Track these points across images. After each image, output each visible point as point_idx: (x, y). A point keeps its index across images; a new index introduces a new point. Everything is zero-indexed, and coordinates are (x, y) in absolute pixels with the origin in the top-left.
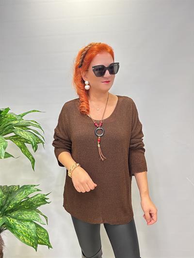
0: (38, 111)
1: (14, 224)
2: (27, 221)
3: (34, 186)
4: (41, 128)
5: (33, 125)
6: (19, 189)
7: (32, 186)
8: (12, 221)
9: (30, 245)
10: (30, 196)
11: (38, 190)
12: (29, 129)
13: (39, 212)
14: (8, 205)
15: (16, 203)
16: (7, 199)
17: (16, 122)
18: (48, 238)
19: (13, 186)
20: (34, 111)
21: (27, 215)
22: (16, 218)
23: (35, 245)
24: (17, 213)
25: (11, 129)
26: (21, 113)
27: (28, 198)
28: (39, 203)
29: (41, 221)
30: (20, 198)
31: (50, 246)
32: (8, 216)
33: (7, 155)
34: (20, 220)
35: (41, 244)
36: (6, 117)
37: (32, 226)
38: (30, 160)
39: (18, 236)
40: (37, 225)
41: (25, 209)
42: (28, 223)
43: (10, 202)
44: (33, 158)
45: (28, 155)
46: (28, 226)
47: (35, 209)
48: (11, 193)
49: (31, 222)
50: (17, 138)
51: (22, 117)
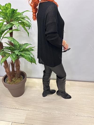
0: (29, 11)
1: (24, 55)
2: (28, 54)
4: (30, 20)
5: (26, 18)
6: (23, 45)
8: (23, 54)
12: (25, 20)
15: (23, 49)
17: (19, 16)
18: (35, 61)
19: (21, 44)
20: (27, 11)
21: (27, 53)
22: (24, 53)
23: (31, 62)
25: (18, 19)
26: (22, 12)
31: (36, 64)
34: (25, 54)
35: (33, 62)
36: (16, 13)
39: (26, 58)
41: (27, 51)
42: (29, 55)
43: (21, 49)
45: (27, 31)
47: (30, 52)
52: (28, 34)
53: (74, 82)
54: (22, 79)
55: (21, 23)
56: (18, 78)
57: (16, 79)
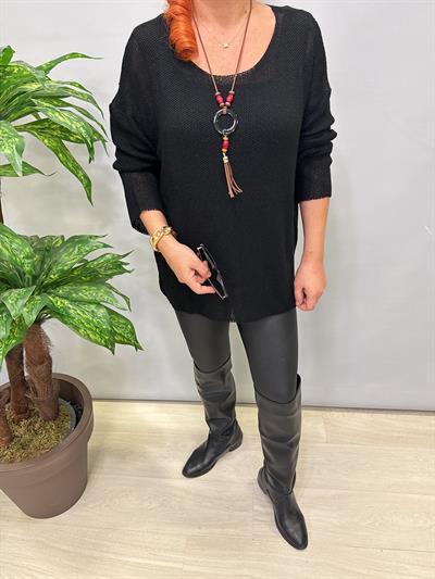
0: (84, 57)
1: (66, 309)
2: (90, 302)
3: (96, 237)
4: (94, 103)
5: (76, 95)
6: (64, 243)
7: (91, 237)
8: (59, 303)
9: (100, 344)
10: (89, 258)
11: (105, 246)
12: (69, 105)
13: (111, 288)
14: (47, 275)
15: (62, 271)
16: (43, 262)
17: (34, 87)
18: (133, 333)
19: (51, 237)
20: (74, 55)
21: (87, 293)
22: (67, 299)
23: (110, 345)
24: (67, 288)
25: (24, 103)
26: (43, 62)
27: (87, 262)
28: (110, 272)
29: (118, 305)
30: (68, 260)
31: (138, 347)
32: (50, 293)
33: (29, 169)
34: (74, 301)
35: (120, 342)
36: (9, 73)
37: (102, 312)
38: (81, 181)
39: (76, 328)
40: (111, 312)
41: (83, 283)
42: (93, 307)
43: (50, 269)
44: (86, 177)
45: (76, 169)
46: (93, 312)
47: (103, 283)
48: (48, 251)
49: (98, 304)
50: (43, 127)
51: (47, 71)
52: (88, 186)
53: (346, 414)
54: (68, 425)
55: (47, 125)
56: (47, 420)
57: (37, 426)
